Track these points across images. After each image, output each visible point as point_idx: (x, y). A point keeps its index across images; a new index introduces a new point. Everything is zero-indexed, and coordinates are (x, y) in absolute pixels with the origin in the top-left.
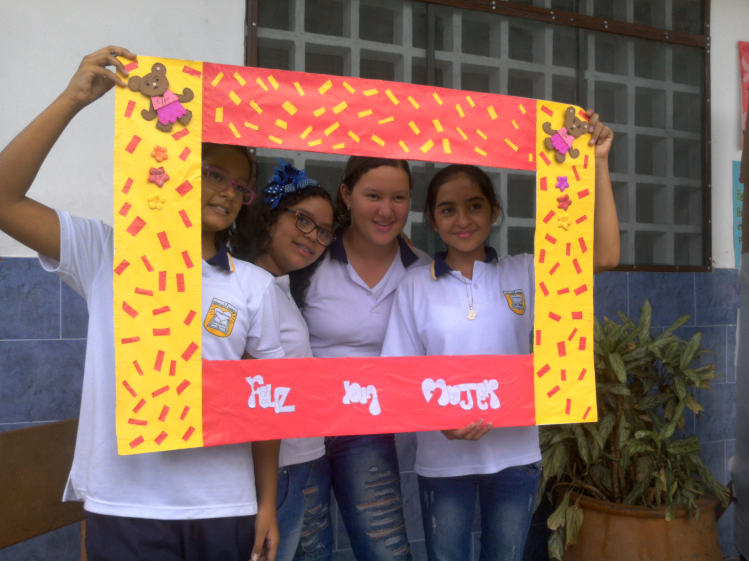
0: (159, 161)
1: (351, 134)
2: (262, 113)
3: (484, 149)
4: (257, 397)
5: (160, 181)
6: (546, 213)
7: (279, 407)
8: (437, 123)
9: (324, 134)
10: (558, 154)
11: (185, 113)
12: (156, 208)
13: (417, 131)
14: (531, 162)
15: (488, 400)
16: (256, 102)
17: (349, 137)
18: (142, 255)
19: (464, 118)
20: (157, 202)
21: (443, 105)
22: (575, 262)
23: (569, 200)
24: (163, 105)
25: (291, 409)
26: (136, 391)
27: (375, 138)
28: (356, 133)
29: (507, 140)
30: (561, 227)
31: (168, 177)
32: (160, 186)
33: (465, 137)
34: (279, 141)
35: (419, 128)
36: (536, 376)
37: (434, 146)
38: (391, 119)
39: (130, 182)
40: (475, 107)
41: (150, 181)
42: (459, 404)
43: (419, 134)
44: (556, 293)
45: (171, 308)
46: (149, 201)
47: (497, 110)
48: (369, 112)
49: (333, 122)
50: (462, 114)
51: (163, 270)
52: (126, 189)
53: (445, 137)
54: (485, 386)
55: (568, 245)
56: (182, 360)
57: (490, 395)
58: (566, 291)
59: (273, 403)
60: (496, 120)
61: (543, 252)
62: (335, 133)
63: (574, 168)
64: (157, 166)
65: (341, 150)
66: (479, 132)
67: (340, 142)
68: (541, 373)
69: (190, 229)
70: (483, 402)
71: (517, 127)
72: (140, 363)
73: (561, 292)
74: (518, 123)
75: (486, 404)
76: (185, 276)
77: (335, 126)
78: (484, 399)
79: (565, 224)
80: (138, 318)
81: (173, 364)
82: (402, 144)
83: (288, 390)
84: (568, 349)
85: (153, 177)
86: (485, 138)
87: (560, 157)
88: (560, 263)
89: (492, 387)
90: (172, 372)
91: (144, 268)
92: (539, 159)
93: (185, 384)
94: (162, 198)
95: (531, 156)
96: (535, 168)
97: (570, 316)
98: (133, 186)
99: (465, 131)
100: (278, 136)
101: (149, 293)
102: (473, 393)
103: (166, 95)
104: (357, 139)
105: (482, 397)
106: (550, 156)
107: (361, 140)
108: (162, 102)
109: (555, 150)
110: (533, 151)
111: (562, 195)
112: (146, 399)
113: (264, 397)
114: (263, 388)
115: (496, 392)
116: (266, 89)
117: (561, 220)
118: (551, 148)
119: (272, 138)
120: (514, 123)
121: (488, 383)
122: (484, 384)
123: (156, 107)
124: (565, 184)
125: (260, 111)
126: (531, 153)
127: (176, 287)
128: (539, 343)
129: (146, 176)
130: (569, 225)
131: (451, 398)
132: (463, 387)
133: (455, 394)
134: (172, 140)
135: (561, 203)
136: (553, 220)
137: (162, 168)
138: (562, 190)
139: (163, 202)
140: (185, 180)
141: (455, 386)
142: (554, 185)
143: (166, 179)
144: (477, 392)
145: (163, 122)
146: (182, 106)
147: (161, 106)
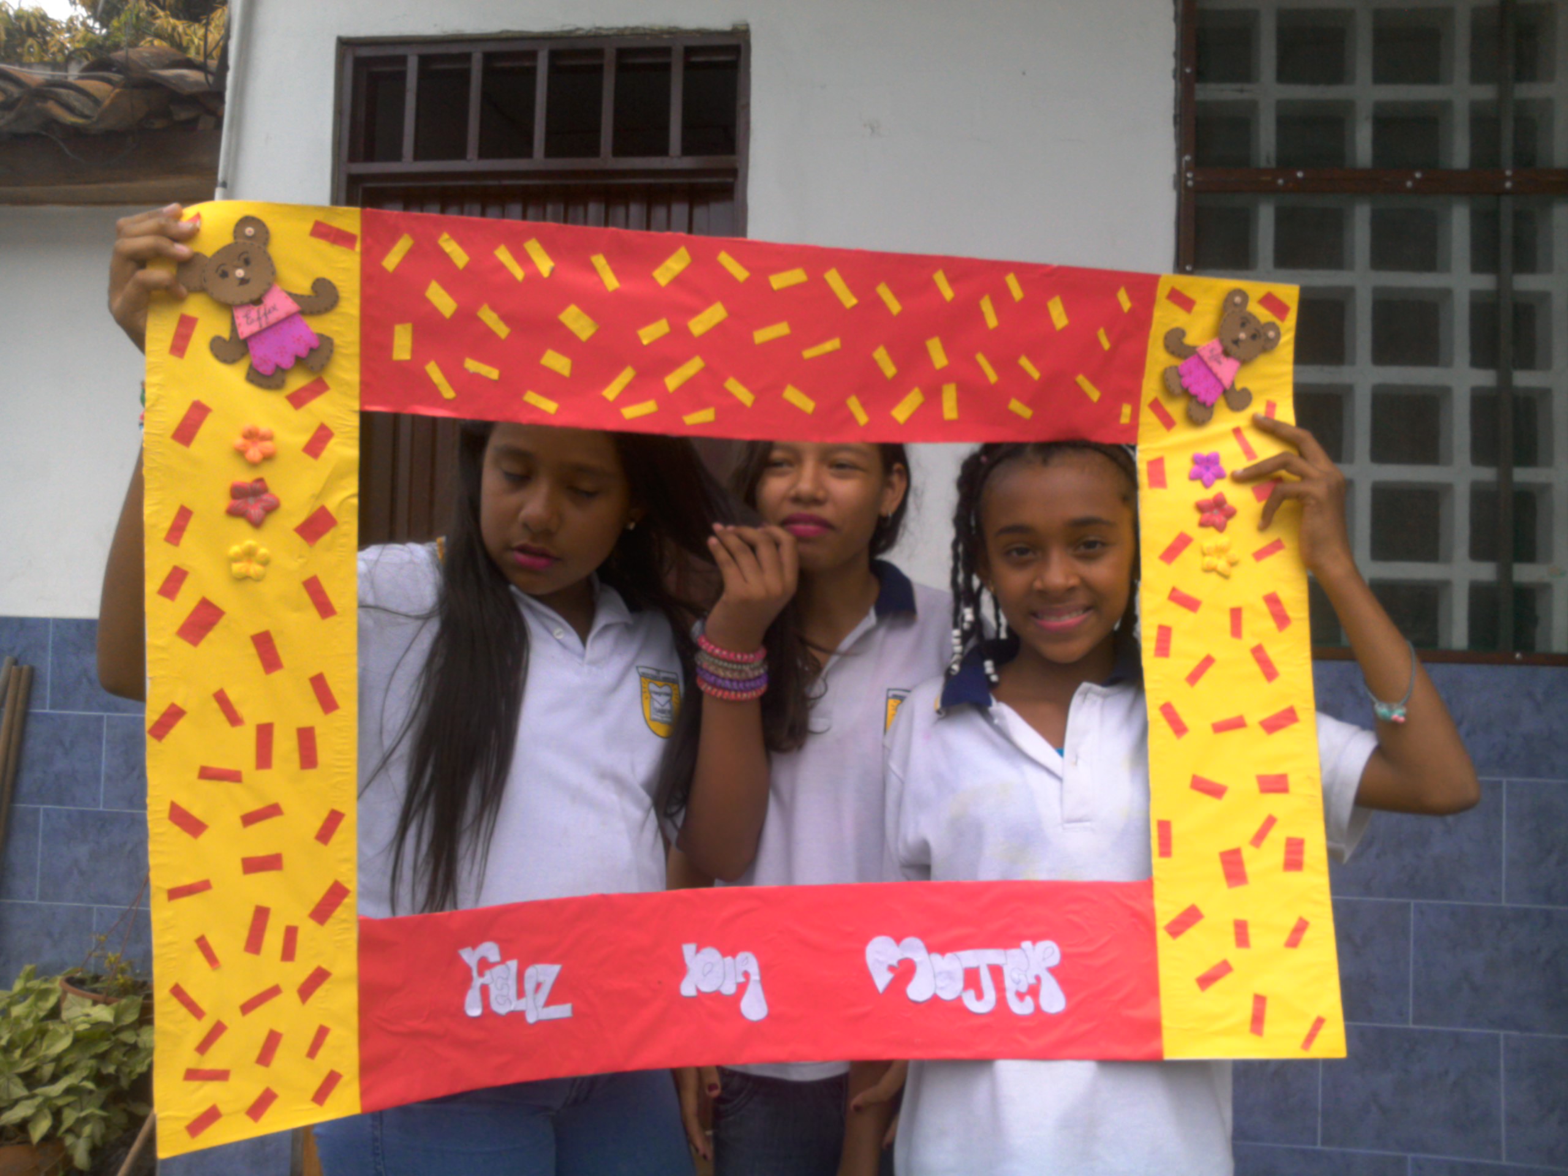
0: (254, 465)
1: (733, 385)
2: (509, 336)
3: (1031, 403)
4: (485, 991)
6: (1168, 540)
7: (537, 1009)
9: (664, 387)
10: (1194, 403)
11: (314, 344)
12: (247, 577)
14: (1125, 425)
15: (1034, 991)
16: (493, 308)
17: (728, 394)
18: (215, 688)
20: (250, 561)
22: (1259, 652)
23: (1226, 508)
24: (261, 326)
25: (563, 1011)
26: (203, 1005)
29: (1080, 379)
30: (1211, 569)
31: (274, 503)
32: (257, 524)
33: (993, 376)
34: (550, 407)
36: (1163, 935)
39: (184, 515)
41: (233, 512)
42: (959, 999)
44: (1210, 729)
45: (283, 807)
46: (233, 560)
47: (1069, 307)
51: (265, 720)
52: (175, 534)
53: (948, 380)
54: (1026, 956)
55: (1236, 614)
56: (312, 924)
57: (1038, 978)
58: (1237, 724)
59: (523, 1001)
60: (1065, 330)
63: (1238, 432)
64: (246, 477)
66: (1023, 361)
67: (703, 406)
68: (1177, 928)
69: (331, 620)
70: (1021, 996)
71: (1107, 345)
72: (212, 941)
73: (1224, 727)
74: (1109, 334)
75: (1028, 999)
76: (318, 732)
78: (1023, 989)
79: (1222, 564)
80: (205, 837)
81: (291, 934)
83: (555, 969)
84: (1251, 868)
85: (239, 503)
86: (1037, 374)
87: (1199, 410)
88: (1215, 655)
89: (1043, 959)
90: (288, 953)
91: (221, 717)
92: (1147, 418)
93: (319, 977)
94: (263, 551)
95: (1127, 411)
96: (1134, 439)
97: (1254, 785)
98: (192, 525)
100: (545, 394)
101: (233, 777)
102: (996, 971)
103: (269, 301)
105: (1018, 983)
106: (1176, 409)
108: (259, 319)
109: (1188, 395)
110: (1134, 397)
111: (1207, 494)
112: (226, 1021)
113: (502, 988)
114: (498, 970)
116: (519, 274)
117: (1210, 555)
118: (1180, 390)
119: (531, 398)
120: (1101, 334)
121: (1034, 949)
122: (1024, 950)
123: (246, 330)
124: (1214, 470)
125: (502, 330)
126: (1130, 402)
127: (296, 757)
128: (1166, 852)
129: (224, 501)
130: (1232, 564)
131: (940, 984)
132: (971, 958)
133: (950, 975)
134: (286, 407)
135: (1208, 514)
136: (1188, 555)
137: (260, 480)
138: (1207, 485)
139: (265, 562)
140: (317, 506)
141: (949, 955)
142: (1185, 475)
143: (272, 507)
144: (1006, 970)
145: (261, 369)
146: (307, 327)
147: (255, 328)
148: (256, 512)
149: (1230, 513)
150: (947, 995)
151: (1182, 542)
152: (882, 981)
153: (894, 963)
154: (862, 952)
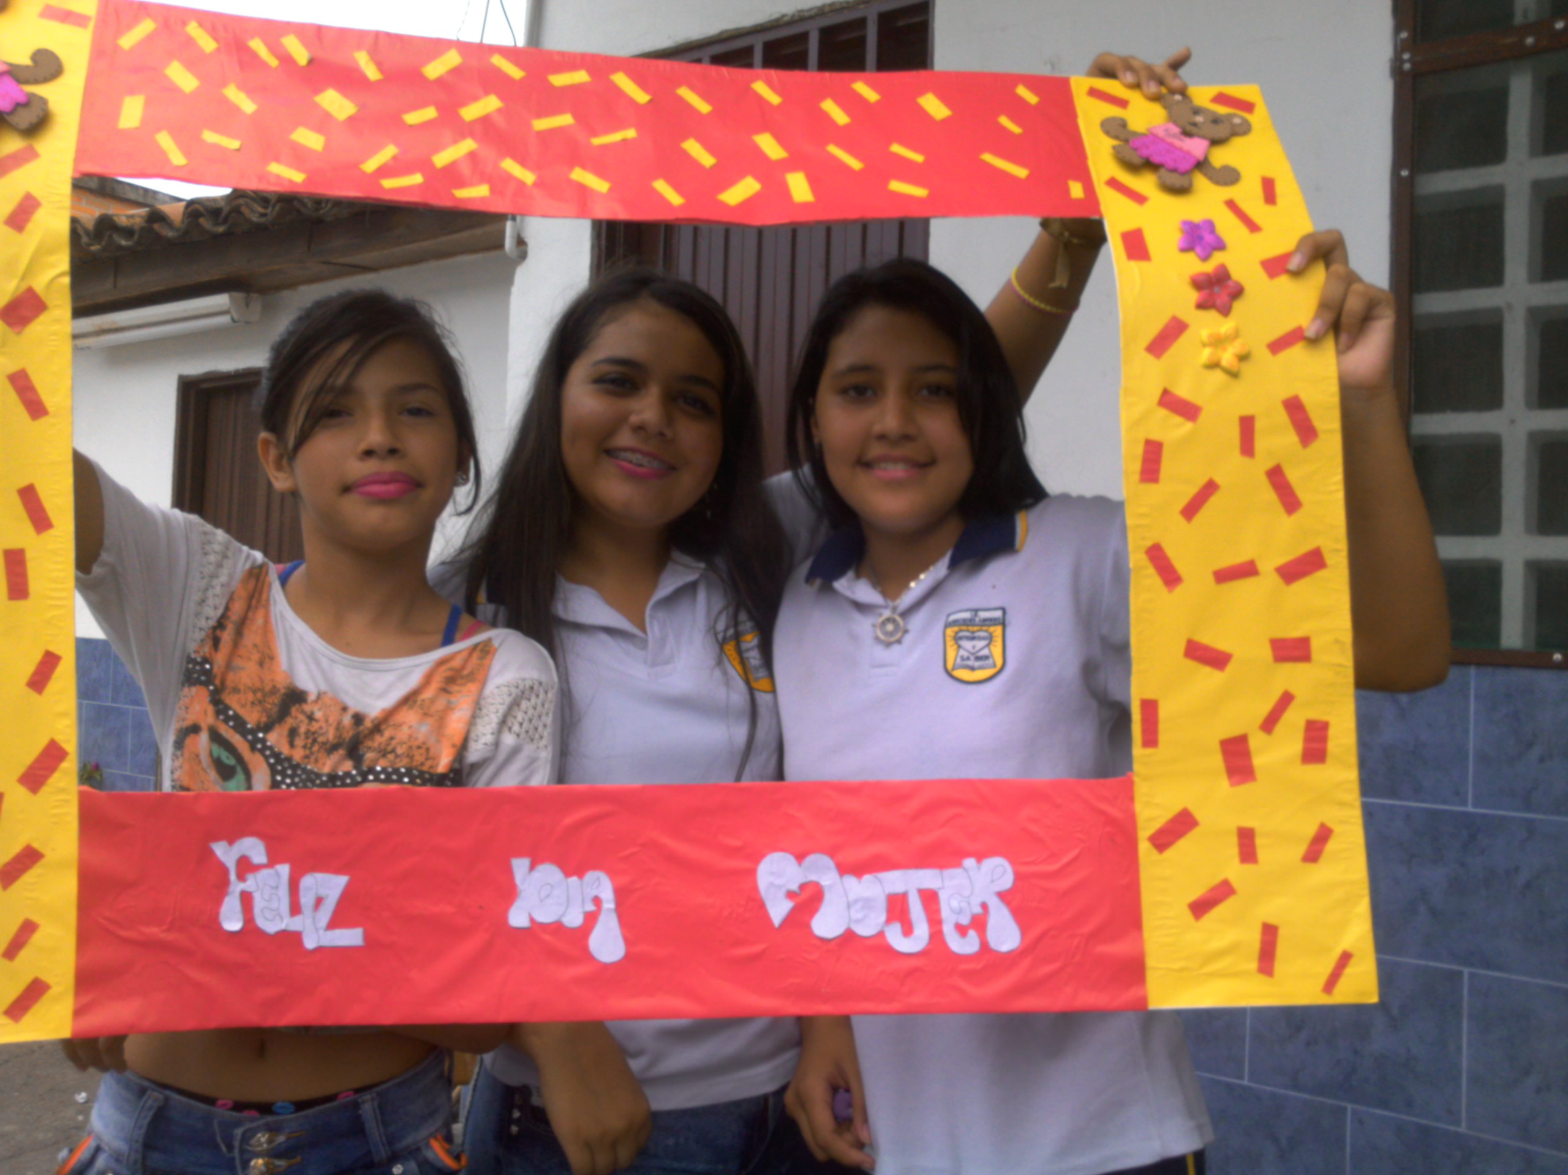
2: (254, 110)
4: (246, 899)
6: (1155, 328)
7: (317, 930)
10: (1162, 173)
11: (23, 101)
15: (979, 924)
22: (1276, 476)
23: (1232, 283)
25: (351, 937)
30: (1214, 365)
34: (297, 176)
36: (1144, 847)
42: (881, 934)
44: (1209, 579)
54: (970, 878)
55: (1247, 424)
56: (21, 791)
57: (984, 906)
58: (1247, 570)
59: (298, 919)
61: (1153, 449)
68: (1164, 839)
69: (43, 421)
70: (962, 930)
73: (1224, 576)
75: (972, 935)
76: (29, 555)
78: (965, 921)
79: (1227, 358)
83: (340, 882)
84: (1259, 759)
87: (1171, 178)
88: (1219, 481)
89: (992, 881)
93: (28, 858)
97: (1267, 654)
102: (929, 898)
105: (960, 911)
109: (1151, 165)
111: (1206, 268)
113: (269, 900)
114: (264, 875)
115: (1003, 896)
117: (1212, 345)
118: (1138, 161)
119: (275, 168)
121: (979, 869)
122: (966, 870)
124: (1209, 239)
125: (247, 105)
127: (2, 586)
128: (1151, 739)
130: (1242, 358)
131: (856, 914)
132: (897, 881)
133: (867, 903)
135: (1207, 293)
136: (1183, 344)
138: (1205, 258)
140: (24, 286)
141: (867, 878)
142: (1173, 246)
144: (943, 897)
149: (1236, 292)
150: (865, 930)
151: (1175, 328)
152: (778, 910)
153: (794, 887)
154: (752, 873)
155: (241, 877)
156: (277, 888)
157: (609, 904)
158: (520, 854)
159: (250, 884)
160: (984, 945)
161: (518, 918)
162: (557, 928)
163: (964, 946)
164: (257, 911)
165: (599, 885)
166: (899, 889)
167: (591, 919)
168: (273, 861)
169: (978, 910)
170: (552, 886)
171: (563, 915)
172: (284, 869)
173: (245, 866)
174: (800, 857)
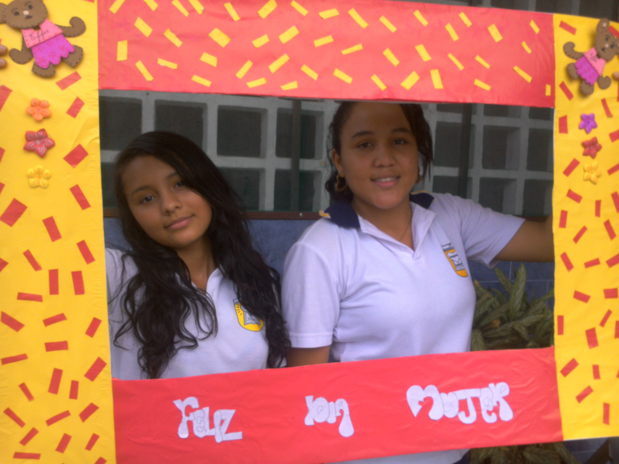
0: (39, 121)
1: (305, 69)
2: (182, 46)
3: (487, 81)
4: (190, 424)
5: (41, 148)
6: (567, 163)
7: (222, 435)
8: (421, 50)
9: (269, 71)
10: (584, 84)
11: (71, 50)
12: (38, 186)
13: (395, 62)
14: (548, 97)
15: (496, 410)
16: (173, 31)
17: (304, 74)
18: (24, 249)
19: (457, 41)
20: (40, 177)
21: (428, 26)
22: (607, 225)
23: (597, 145)
24: (40, 41)
25: (237, 436)
27: (338, 74)
28: (312, 67)
29: (516, 68)
30: (589, 179)
31: (52, 143)
32: (42, 156)
33: (461, 67)
34: (207, 83)
35: (398, 57)
36: (559, 375)
37: (420, 81)
38: (359, 47)
40: (471, 26)
41: (28, 149)
42: (457, 417)
43: (399, 66)
44: (583, 266)
45: (67, 315)
46: (30, 177)
47: (501, 30)
48: (329, 39)
49: (281, 55)
50: (455, 37)
51: (54, 267)
53: (434, 68)
54: (492, 391)
55: (598, 204)
56: (86, 380)
57: (498, 403)
58: (596, 262)
59: (213, 430)
60: (499, 43)
61: (564, 214)
62: (282, 69)
63: (604, 102)
64: (35, 128)
65: (293, 90)
66: (478, 58)
67: (291, 80)
68: (566, 371)
69: (88, 210)
70: (489, 413)
71: (529, 50)
72: (29, 386)
73: (588, 265)
74: (529, 45)
75: (494, 415)
76: (84, 275)
77: (284, 59)
78: (491, 409)
79: (593, 176)
80: (23, 331)
81: (75, 385)
82: (375, 79)
83: (232, 412)
84: (600, 337)
85: (32, 144)
86: (487, 66)
87: (586, 88)
88: (587, 226)
89: (501, 392)
90: (74, 395)
91: (29, 266)
92: (559, 93)
93: (91, 409)
94: (47, 171)
95: (548, 88)
96: (553, 104)
97: (602, 295)
98: (5, 158)
99: (459, 58)
100: (204, 76)
101: (37, 298)
102: (476, 401)
103: (44, 27)
104: (314, 76)
105: (488, 406)
106: (573, 87)
107: (319, 77)
108: (38, 37)
109: (581, 79)
110: (552, 82)
111: (588, 137)
112: (38, 428)
113: (201, 423)
114: (198, 413)
115: (505, 398)
116: (186, 13)
117: (588, 171)
118: (576, 76)
119: (196, 79)
120: (524, 45)
121: (495, 388)
122: (490, 388)
123: (30, 44)
124: (591, 123)
125: (178, 43)
126: (549, 84)
127: (72, 288)
128: (561, 332)
129: (21, 142)
130: (598, 177)
131: (446, 409)
132: (462, 394)
133: (451, 404)
134: (57, 89)
135: (588, 149)
136: (577, 171)
137: (43, 130)
138: (588, 132)
139: (48, 178)
140: (77, 145)
141: (450, 394)
142: (577, 126)
143: (51, 146)
144: (481, 400)
145: (41, 65)
146: (67, 41)
147: (36, 41)
148: (42, 149)
149: (599, 148)
150: (450, 415)
151: (574, 164)
152: (415, 409)
153: (422, 399)
154: (404, 395)
155: (187, 415)
156: (203, 417)
157: (347, 412)
158: (309, 394)
159: (192, 417)
160: (499, 418)
161: (309, 421)
162: (325, 424)
163: (491, 419)
164: (195, 428)
165: (342, 404)
166: (463, 397)
167: (339, 419)
168: (201, 406)
169: (495, 404)
170: (322, 407)
171: (327, 418)
172: (207, 410)
173: (189, 410)
174: (423, 388)
